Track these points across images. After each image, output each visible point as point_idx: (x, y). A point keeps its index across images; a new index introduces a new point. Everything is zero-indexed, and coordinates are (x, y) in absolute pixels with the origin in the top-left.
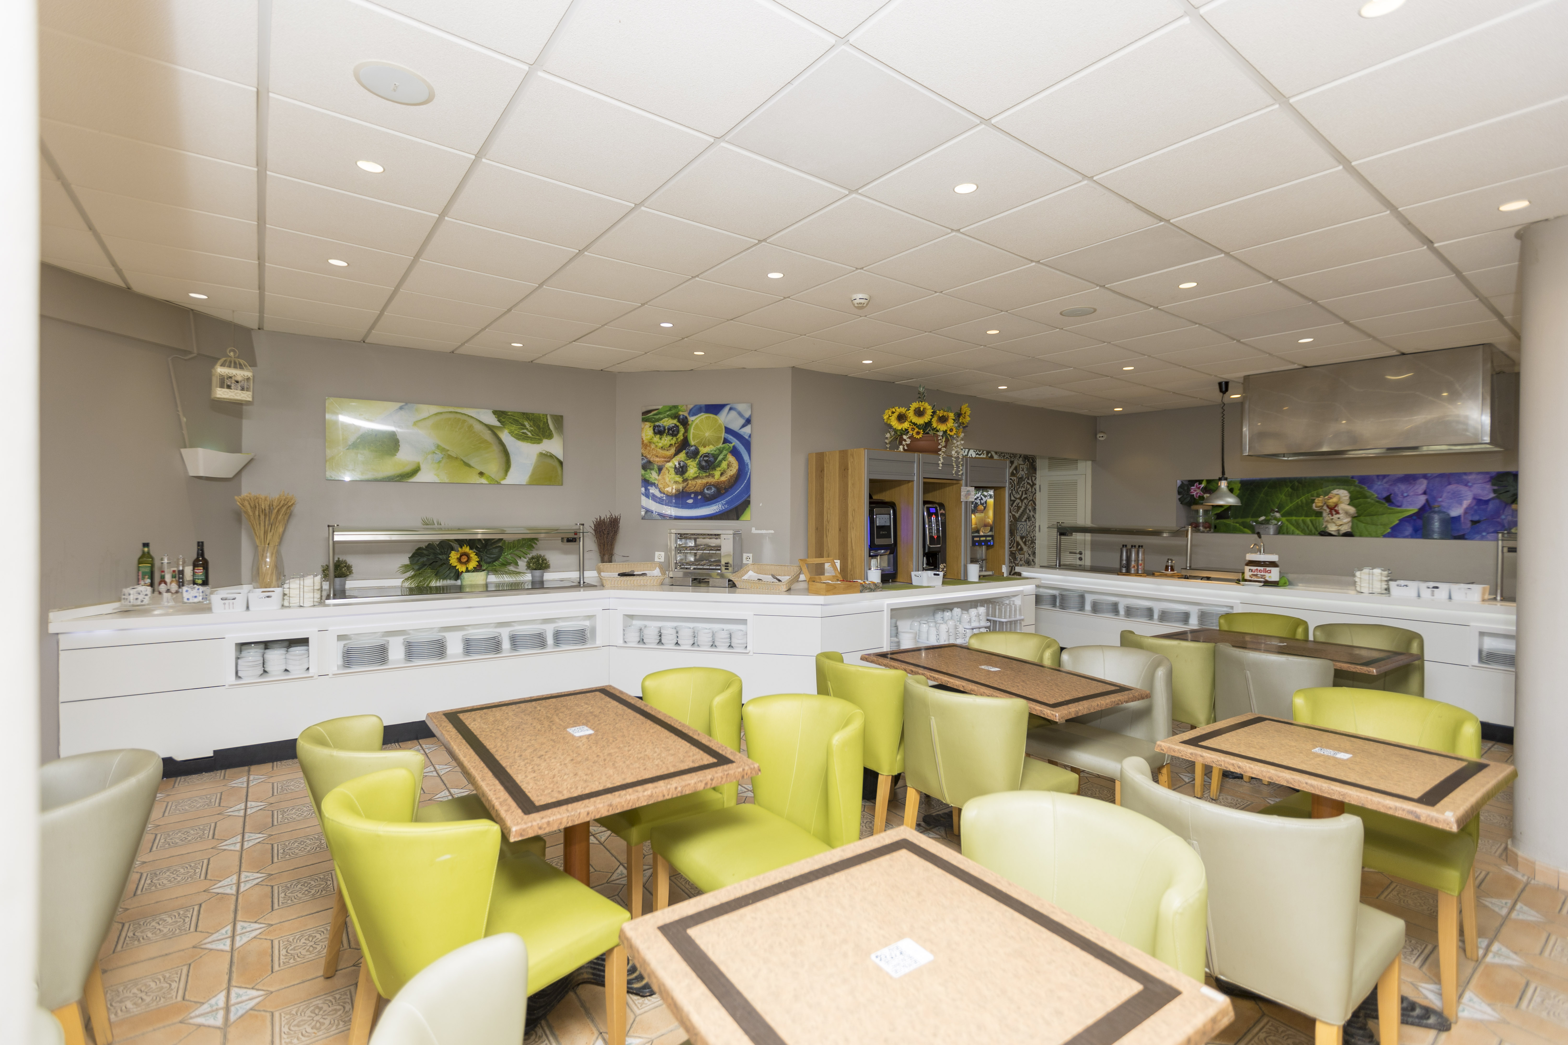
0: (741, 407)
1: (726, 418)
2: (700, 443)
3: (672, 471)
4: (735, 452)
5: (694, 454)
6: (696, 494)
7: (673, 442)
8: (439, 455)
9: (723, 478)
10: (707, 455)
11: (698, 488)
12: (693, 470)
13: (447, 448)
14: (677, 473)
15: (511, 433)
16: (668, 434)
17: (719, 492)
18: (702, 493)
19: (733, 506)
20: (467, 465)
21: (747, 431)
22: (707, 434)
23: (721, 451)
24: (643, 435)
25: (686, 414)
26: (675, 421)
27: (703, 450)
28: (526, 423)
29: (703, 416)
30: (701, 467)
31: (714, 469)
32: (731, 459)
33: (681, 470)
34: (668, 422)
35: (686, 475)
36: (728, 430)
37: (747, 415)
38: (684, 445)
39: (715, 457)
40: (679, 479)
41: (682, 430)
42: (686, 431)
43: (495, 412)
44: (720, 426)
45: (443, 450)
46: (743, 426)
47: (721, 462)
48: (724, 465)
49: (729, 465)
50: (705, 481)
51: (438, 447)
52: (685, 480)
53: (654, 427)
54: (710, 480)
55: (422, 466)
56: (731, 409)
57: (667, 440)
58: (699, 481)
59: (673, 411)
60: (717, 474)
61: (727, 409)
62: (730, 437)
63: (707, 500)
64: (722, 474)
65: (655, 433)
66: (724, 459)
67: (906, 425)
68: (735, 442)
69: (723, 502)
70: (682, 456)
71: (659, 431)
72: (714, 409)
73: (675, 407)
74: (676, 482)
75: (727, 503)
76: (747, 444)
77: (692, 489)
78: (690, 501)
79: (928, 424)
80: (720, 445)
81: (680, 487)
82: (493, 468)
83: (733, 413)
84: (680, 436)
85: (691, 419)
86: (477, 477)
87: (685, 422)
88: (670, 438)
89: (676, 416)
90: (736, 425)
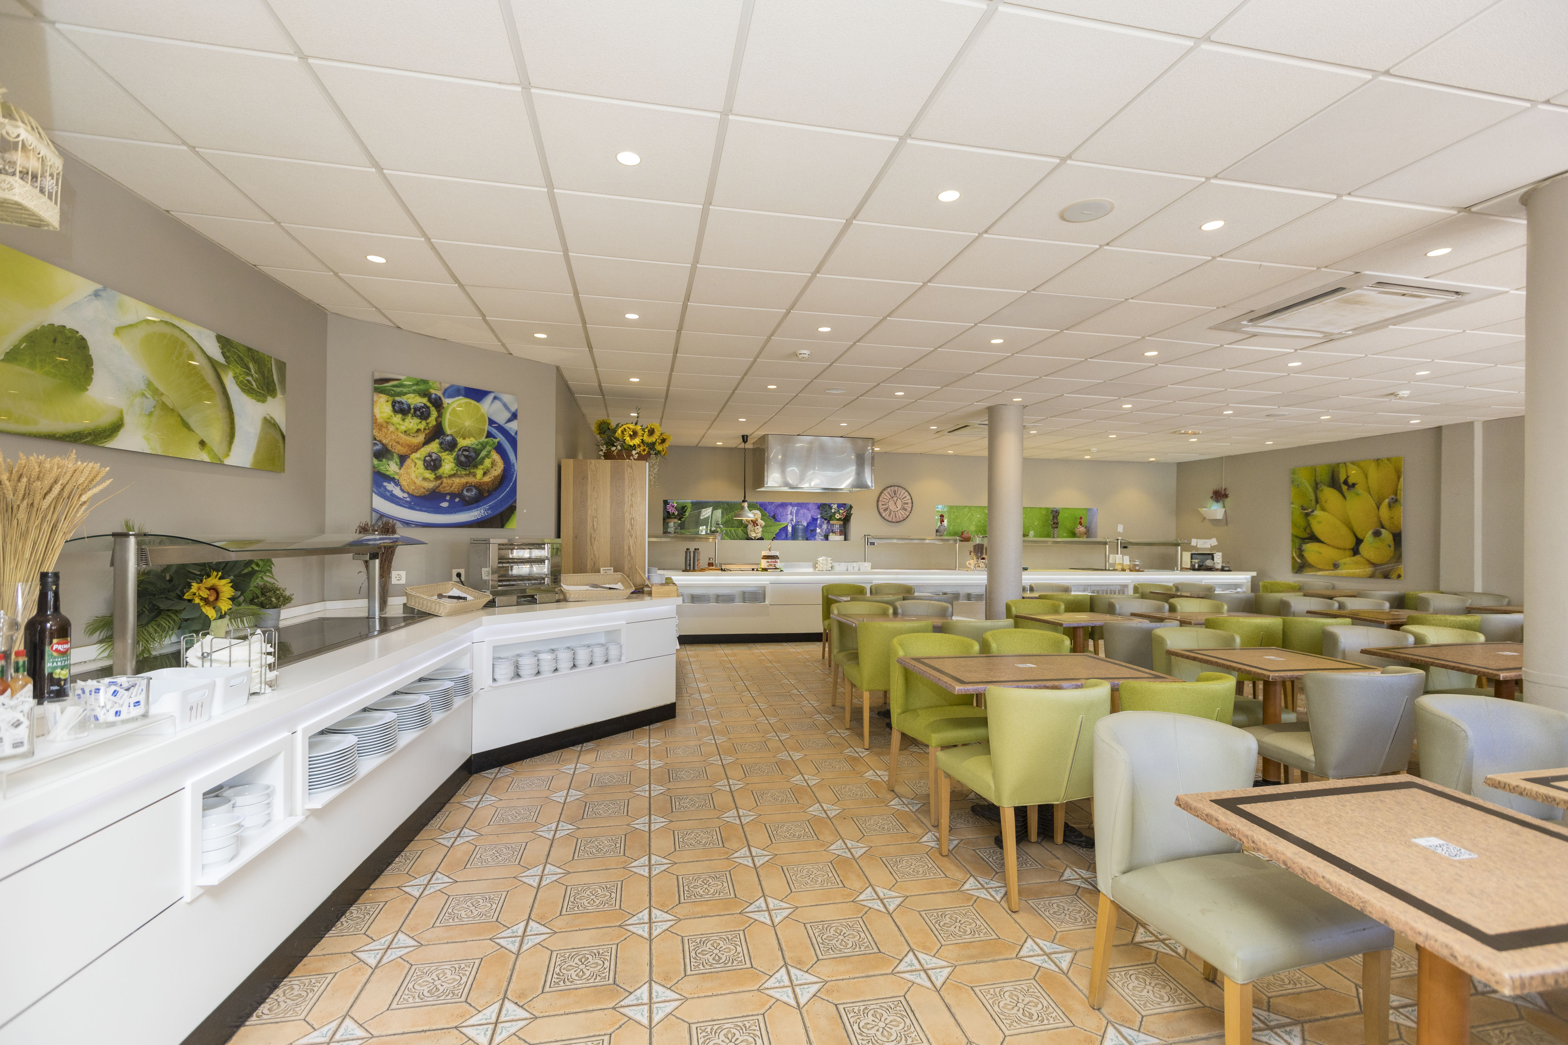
0: (506, 398)
1: (487, 407)
2: (458, 433)
3: (420, 464)
4: (500, 449)
5: (450, 446)
6: (453, 495)
7: (422, 426)
8: (150, 402)
9: (487, 479)
10: (466, 449)
11: (455, 489)
12: (448, 465)
13: (161, 388)
14: (427, 468)
15: (236, 378)
16: (414, 415)
17: (481, 495)
18: (460, 495)
19: (497, 512)
20: (186, 425)
21: (513, 426)
22: (467, 424)
23: (484, 446)
24: (377, 411)
25: (440, 394)
26: (425, 400)
27: (462, 443)
28: (251, 366)
29: (462, 400)
30: (459, 463)
31: (476, 466)
32: (495, 456)
33: (433, 464)
34: (414, 400)
35: (440, 471)
36: (491, 422)
37: (513, 410)
38: (437, 432)
39: (477, 452)
40: (429, 475)
41: (434, 414)
42: (440, 415)
43: (220, 339)
44: (483, 416)
45: (156, 392)
46: (509, 420)
47: (484, 458)
48: (487, 462)
49: (493, 464)
50: (464, 480)
51: (149, 384)
52: (438, 478)
53: (394, 403)
54: (471, 480)
55: (127, 419)
56: (495, 398)
57: (412, 423)
58: (457, 480)
59: (422, 387)
60: (479, 472)
61: (491, 397)
62: (494, 431)
63: (467, 504)
64: (485, 474)
65: (395, 411)
66: (487, 456)
67: (637, 441)
68: (500, 438)
69: (486, 507)
70: (434, 446)
71: (401, 410)
72: (477, 395)
73: (425, 382)
74: (425, 479)
75: (491, 508)
76: (513, 442)
77: (448, 490)
78: (445, 504)
79: (654, 444)
80: (483, 439)
81: (430, 485)
82: (215, 435)
83: (498, 404)
84: (432, 420)
85: (446, 401)
86: (196, 447)
87: (438, 404)
88: (416, 420)
89: (425, 394)
90: (501, 417)
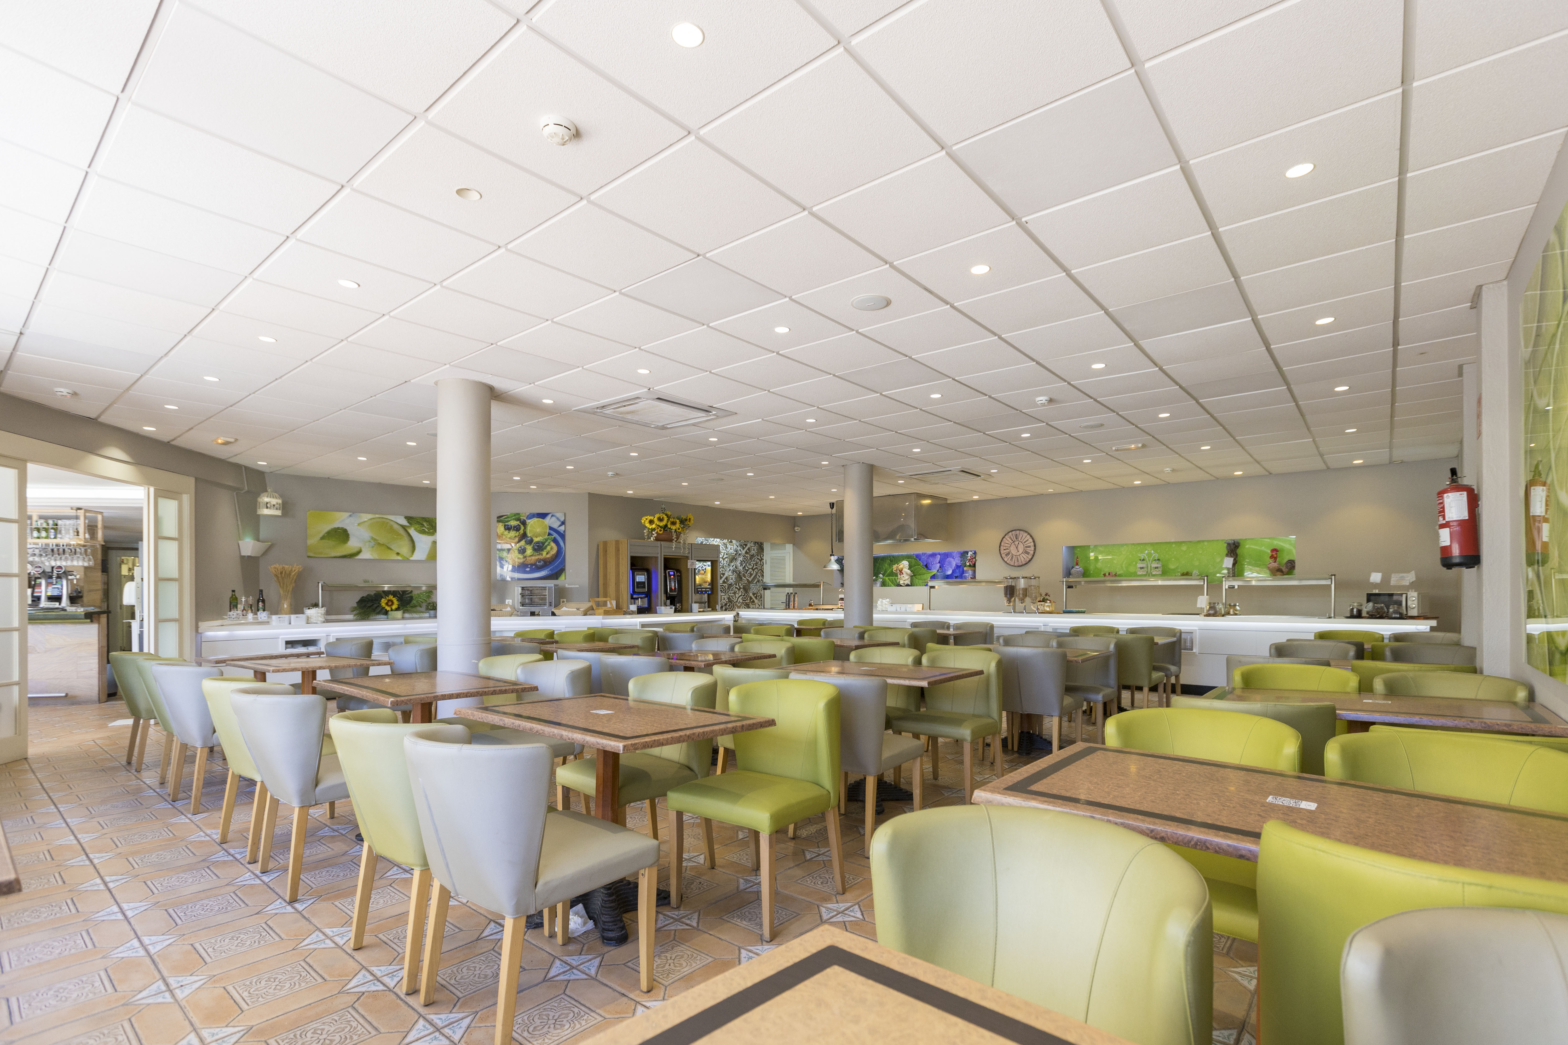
0: (558, 515)
1: (548, 521)
2: (534, 535)
3: (516, 552)
4: (555, 541)
5: (530, 542)
6: (532, 565)
7: (517, 535)
8: (373, 543)
9: (548, 556)
10: (538, 542)
11: (532, 562)
12: (529, 551)
13: (378, 539)
14: (519, 553)
15: (416, 530)
16: (514, 530)
17: (546, 563)
18: (535, 564)
19: (554, 572)
20: (389, 549)
21: (562, 528)
22: (538, 530)
23: (546, 540)
24: (498, 530)
25: (525, 518)
26: (518, 523)
27: (536, 540)
28: (423, 523)
29: (535, 520)
30: (534, 550)
31: (543, 550)
32: (553, 544)
33: (522, 551)
34: (513, 523)
35: (526, 554)
36: (551, 528)
37: (562, 519)
38: (524, 536)
39: (543, 543)
40: (521, 556)
41: (522, 528)
42: (525, 528)
43: (406, 518)
44: (546, 525)
45: (375, 540)
46: (560, 526)
47: (546, 546)
48: (549, 548)
49: (552, 548)
50: (537, 557)
51: (372, 538)
52: (525, 557)
53: (505, 525)
54: (540, 557)
55: (363, 550)
56: (552, 516)
57: (513, 533)
58: (533, 558)
59: (517, 516)
60: (544, 553)
61: (550, 516)
62: (552, 532)
63: (539, 569)
64: (547, 554)
65: (505, 529)
66: (548, 545)
67: (652, 526)
68: (555, 535)
69: (548, 569)
70: (523, 543)
71: (508, 528)
72: (543, 516)
73: (518, 514)
74: (519, 558)
75: (551, 570)
76: (563, 536)
77: (529, 562)
78: (528, 569)
79: (666, 526)
80: (546, 537)
81: (522, 561)
82: (406, 550)
83: (554, 518)
84: (522, 531)
85: (528, 521)
86: (395, 556)
87: (524, 523)
88: (515, 532)
89: (518, 519)
90: (555, 525)
